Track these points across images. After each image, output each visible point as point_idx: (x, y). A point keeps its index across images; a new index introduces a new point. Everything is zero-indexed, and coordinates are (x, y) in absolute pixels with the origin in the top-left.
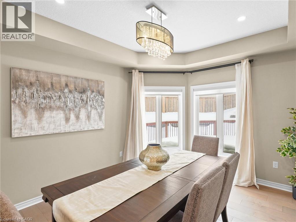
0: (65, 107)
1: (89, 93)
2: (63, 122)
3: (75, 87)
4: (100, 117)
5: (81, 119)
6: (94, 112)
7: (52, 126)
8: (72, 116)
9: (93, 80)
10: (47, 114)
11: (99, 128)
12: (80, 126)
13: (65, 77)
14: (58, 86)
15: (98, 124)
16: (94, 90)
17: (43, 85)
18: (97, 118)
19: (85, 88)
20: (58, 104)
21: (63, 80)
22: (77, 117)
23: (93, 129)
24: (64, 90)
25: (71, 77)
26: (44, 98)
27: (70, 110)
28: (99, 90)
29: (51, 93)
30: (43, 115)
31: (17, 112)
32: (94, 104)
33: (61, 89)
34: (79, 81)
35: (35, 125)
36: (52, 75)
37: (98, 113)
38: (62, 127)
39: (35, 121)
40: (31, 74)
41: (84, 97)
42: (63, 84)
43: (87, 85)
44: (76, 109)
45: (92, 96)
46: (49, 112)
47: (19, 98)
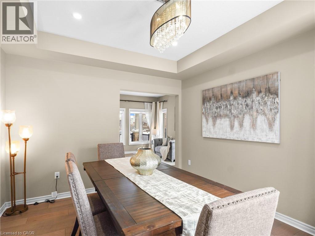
0: (230, 115)
1: (254, 95)
2: (229, 129)
3: (239, 93)
4: (271, 125)
5: (245, 126)
6: (261, 119)
7: (221, 132)
8: (236, 124)
9: (260, 77)
10: (218, 121)
12: (244, 136)
13: (230, 85)
14: (225, 96)
15: (266, 136)
16: (262, 90)
17: (216, 97)
18: (266, 126)
19: (249, 90)
20: (225, 112)
21: (229, 88)
22: (241, 125)
23: (260, 141)
24: (230, 98)
25: (235, 83)
26: (217, 108)
27: (235, 117)
28: (269, 88)
29: (221, 103)
30: (216, 122)
31: (204, 120)
32: (261, 108)
33: (228, 98)
34: (243, 84)
35: (212, 130)
36: (221, 87)
37: (268, 119)
38: (228, 134)
39: (212, 127)
40: (210, 92)
41: (249, 101)
42: (229, 92)
43: (252, 86)
44: (240, 116)
45: (258, 98)
46: (219, 119)
47: (205, 110)
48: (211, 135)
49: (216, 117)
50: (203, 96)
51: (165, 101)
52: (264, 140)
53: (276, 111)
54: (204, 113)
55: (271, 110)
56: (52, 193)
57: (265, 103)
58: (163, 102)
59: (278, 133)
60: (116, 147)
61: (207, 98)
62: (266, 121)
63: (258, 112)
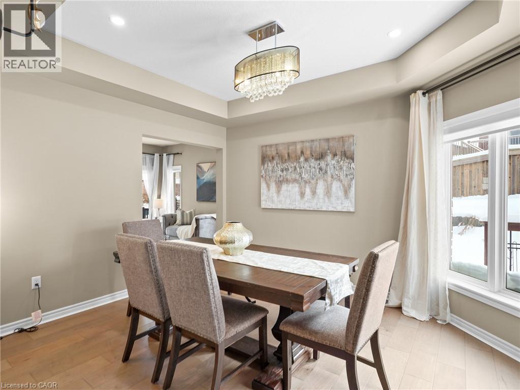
0: (300, 179)
1: (329, 158)
2: (298, 197)
3: (311, 154)
4: (346, 192)
5: (318, 194)
6: (336, 185)
7: (288, 201)
8: (308, 191)
9: (336, 138)
10: (284, 187)
11: (345, 210)
12: (317, 204)
13: (300, 143)
14: (293, 156)
15: (342, 204)
16: (337, 153)
17: (281, 157)
18: (341, 193)
19: (323, 151)
20: (294, 176)
21: (299, 147)
22: (314, 193)
23: (335, 210)
24: (299, 159)
25: (306, 141)
26: (282, 171)
27: (306, 182)
28: (345, 151)
29: (288, 164)
30: (281, 188)
31: (264, 185)
32: (337, 173)
33: (297, 159)
34: (316, 144)
35: (275, 198)
36: (289, 145)
37: (344, 186)
38: (297, 203)
39: (275, 195)
40: (273, 149)
41: (323, 164)
42: (299, 152)
43: (326, 147)
44: (312, 181)
45: (333, 162)
46: (286, 185)
47: (265, 172)
48: (273, 205)
49: (280, 183)
50: (263, 153)
51: (178, 153)
52: (339, 208)
53: (352, 176)
54: (264, 176)
55: (347, 175)
56: (33, 314)
57: (341, 168)
58: (174, 154)
59: (353, 200)
60: (152, 226)
61: (269, 157)
62: (342, 187)
63: (333, 178)
